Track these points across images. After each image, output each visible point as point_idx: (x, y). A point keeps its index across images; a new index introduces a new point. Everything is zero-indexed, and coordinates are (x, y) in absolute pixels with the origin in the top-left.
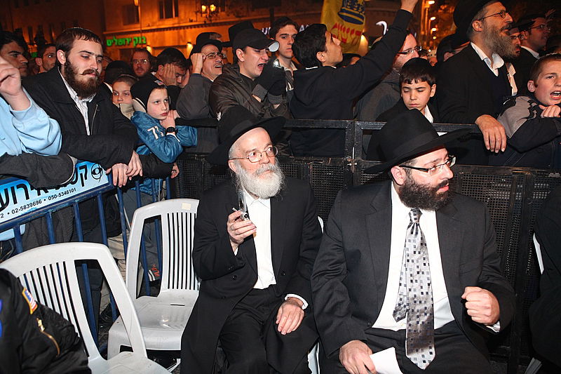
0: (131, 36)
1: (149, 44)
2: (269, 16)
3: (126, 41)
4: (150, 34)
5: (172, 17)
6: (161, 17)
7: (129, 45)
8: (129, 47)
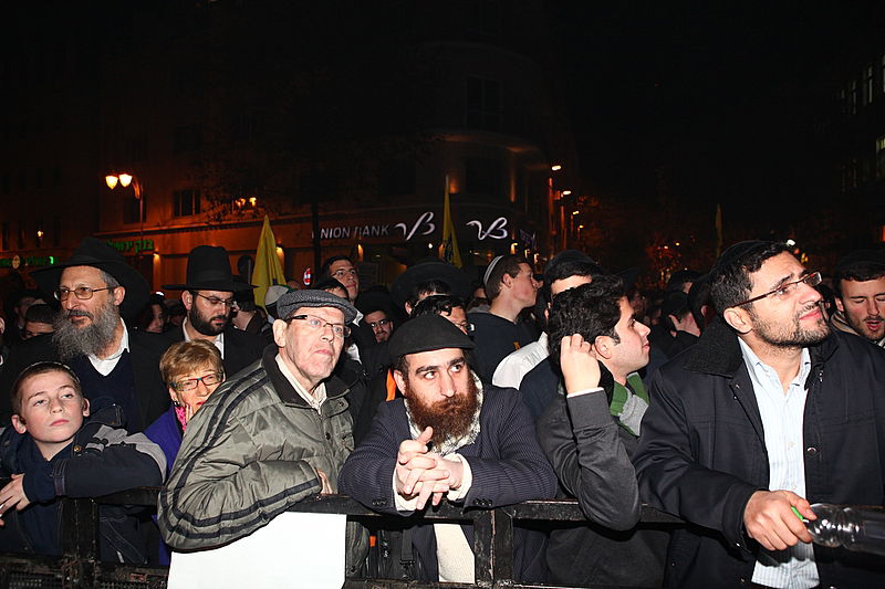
0: (132, 238)
1: (157, 250)
2: (311, 214)
3: (125, 245)
4: (159, 237)
5: (191, 214)
6: (176, 215)
7: (129, 251)
8: (130, 254)
